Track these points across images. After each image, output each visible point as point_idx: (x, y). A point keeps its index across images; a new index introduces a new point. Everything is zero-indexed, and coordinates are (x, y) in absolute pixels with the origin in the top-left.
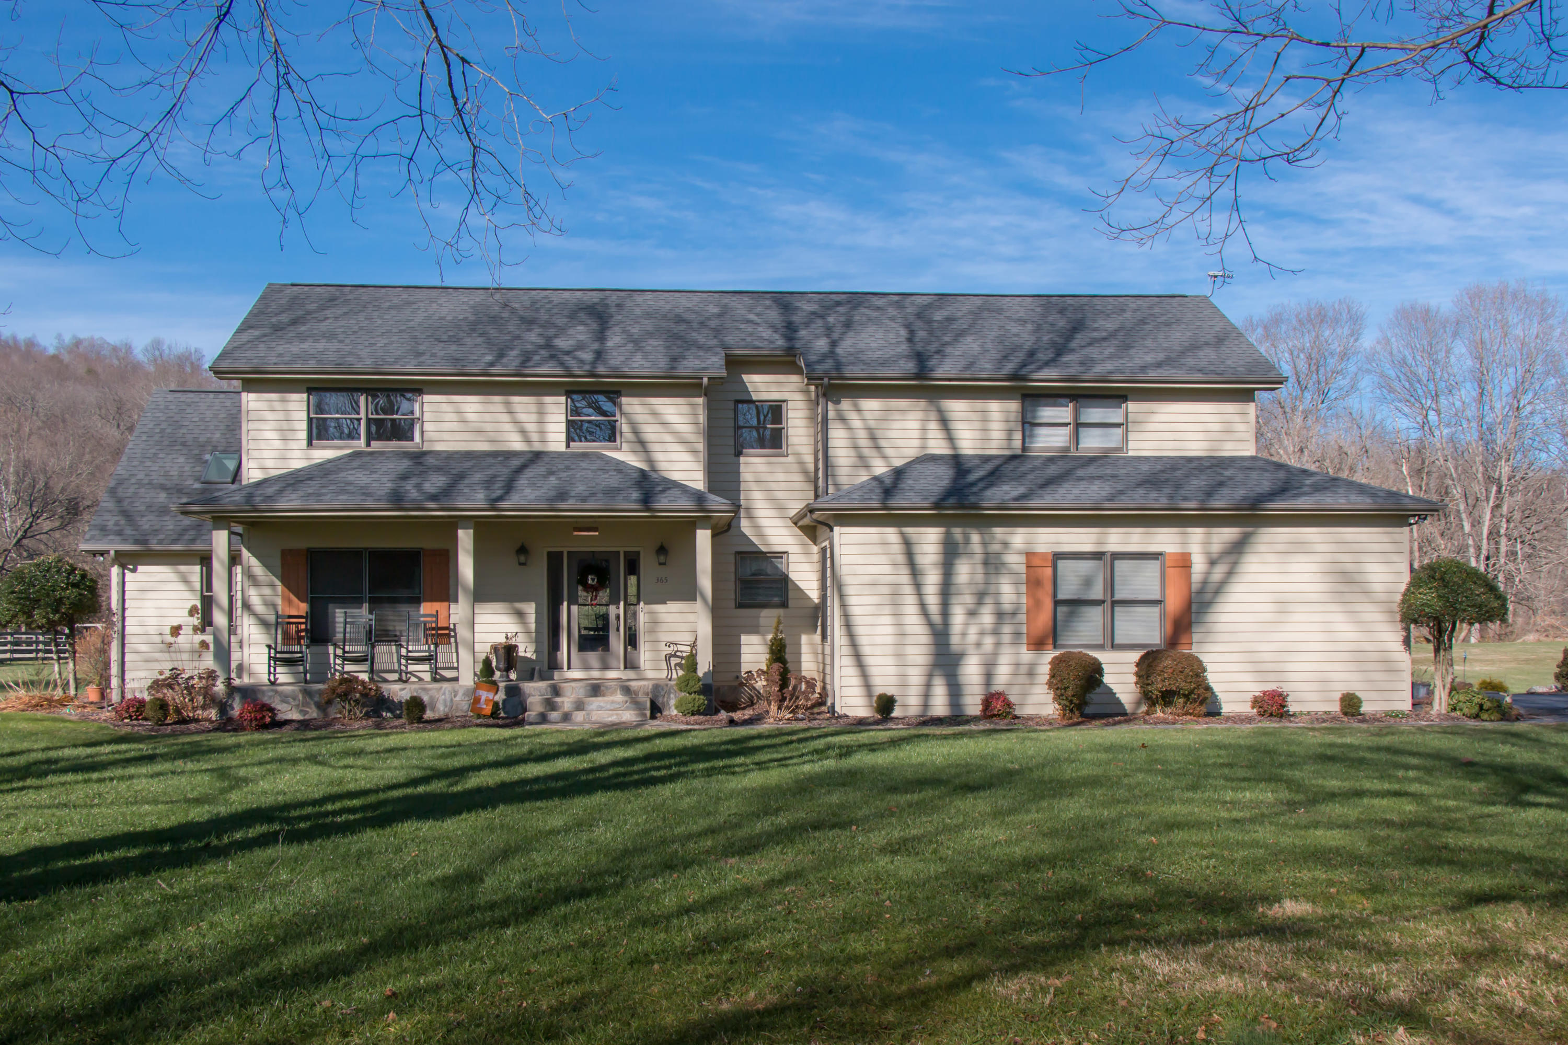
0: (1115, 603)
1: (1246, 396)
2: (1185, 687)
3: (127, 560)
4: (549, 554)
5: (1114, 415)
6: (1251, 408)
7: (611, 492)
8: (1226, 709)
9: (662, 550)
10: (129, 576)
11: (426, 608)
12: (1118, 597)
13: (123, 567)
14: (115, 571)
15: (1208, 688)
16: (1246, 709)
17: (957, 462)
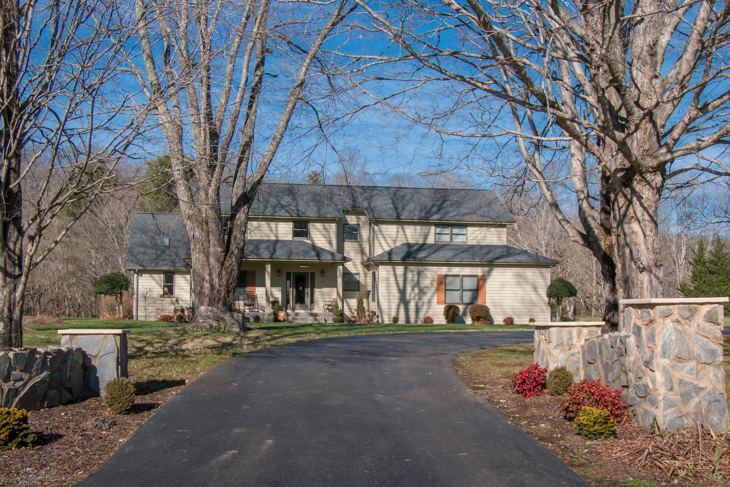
0: (463, 290)
1: (504, 226)
2: (484, 315)
3: (140, 273)
4: (287, 273)
5: (463, 231)
6: (505, 229)
7: (306, 252)
8: (495, 323)
9: (322, 272)
10: (140, 277)
11: (248, 289)
12: (464, 288)
13: (138, 275)
14: (135, 275)
15: (490, 316)
16: (502, 323)
17: (409, 245)
